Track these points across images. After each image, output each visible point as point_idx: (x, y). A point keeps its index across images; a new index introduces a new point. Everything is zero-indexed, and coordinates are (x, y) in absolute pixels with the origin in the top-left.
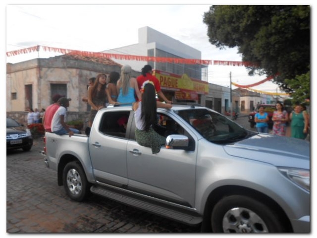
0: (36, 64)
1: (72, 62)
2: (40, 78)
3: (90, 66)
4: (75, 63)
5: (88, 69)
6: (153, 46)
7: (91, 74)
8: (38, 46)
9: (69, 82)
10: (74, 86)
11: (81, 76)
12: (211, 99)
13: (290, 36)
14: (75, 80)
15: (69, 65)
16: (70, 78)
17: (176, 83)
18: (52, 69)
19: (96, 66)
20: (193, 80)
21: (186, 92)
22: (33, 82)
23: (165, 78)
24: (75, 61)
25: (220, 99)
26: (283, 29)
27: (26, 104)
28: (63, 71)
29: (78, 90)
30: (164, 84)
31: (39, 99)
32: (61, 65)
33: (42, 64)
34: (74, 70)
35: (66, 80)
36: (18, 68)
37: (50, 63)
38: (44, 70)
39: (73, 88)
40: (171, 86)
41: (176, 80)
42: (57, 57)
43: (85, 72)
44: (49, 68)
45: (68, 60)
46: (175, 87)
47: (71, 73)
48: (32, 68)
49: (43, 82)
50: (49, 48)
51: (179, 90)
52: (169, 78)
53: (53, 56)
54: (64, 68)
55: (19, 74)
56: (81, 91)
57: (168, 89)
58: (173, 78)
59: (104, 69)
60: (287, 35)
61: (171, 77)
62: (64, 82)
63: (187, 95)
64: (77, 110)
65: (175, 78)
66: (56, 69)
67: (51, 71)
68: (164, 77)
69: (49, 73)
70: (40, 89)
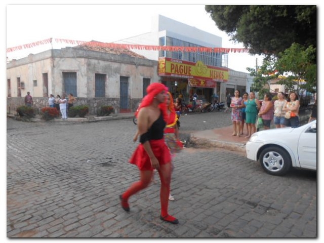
0: (50, 55)
1: (81, 52)
2: (53, 67)
3: (98, 55)
4: (84, 53)
5: (96, 58)
6: (163, 34)
7: (99, 63)
8: (51, 39)
9: (78, 70)
10: (83, 74)
11: (89, 65)
12: (233, 87)
13: (267, 23)
14: (84, 69)
15: (78, 55)
16: (79, 67)
17: (190, 70)
18: (63, 59)
19: (104, 55)
20: (209, 67)
21: (200, 80)
22: (48, 71)
23: (177, 65)
24: (83, 51)
25: (245, 87)
26: (260, 16)
27: (44, 90)
28: (73, 60)
29: (86, 78)
30: (176, 71)
31: (53, 86)
32: (71, 55)
33: (55, 54)
34: (83, 60)
35: (76, 69)
36: (38, 58)
37: (62, 54)
38: (57, 59)
39: (82, 75)
40: (183, 73)
41: (190, 67)
42: (68, 48)
43: (93, 61)
44: (61, 57)
45: (77, 50)
46: (188, 74)
47: (80, 62)
48: (47, 58)
49: (56, 70)
50: (61, 40)
51: (193, 77)
52: (181, 66)
53: (65, 47)
54: (73, 57)
55: (38, 63)
56: (89, 79)
57: (180, 76)
58: (186, 65)
59: (112, 58)
60: (264, 23)
61: (184, 65)
62: (74, 70)
63: (202, 83)
64: (85, 96)
65: (188, 66)
66: (67, 59)
67: (63, 61)
68: (175, 64)
69: (60, 62)
70: (53, 78)
